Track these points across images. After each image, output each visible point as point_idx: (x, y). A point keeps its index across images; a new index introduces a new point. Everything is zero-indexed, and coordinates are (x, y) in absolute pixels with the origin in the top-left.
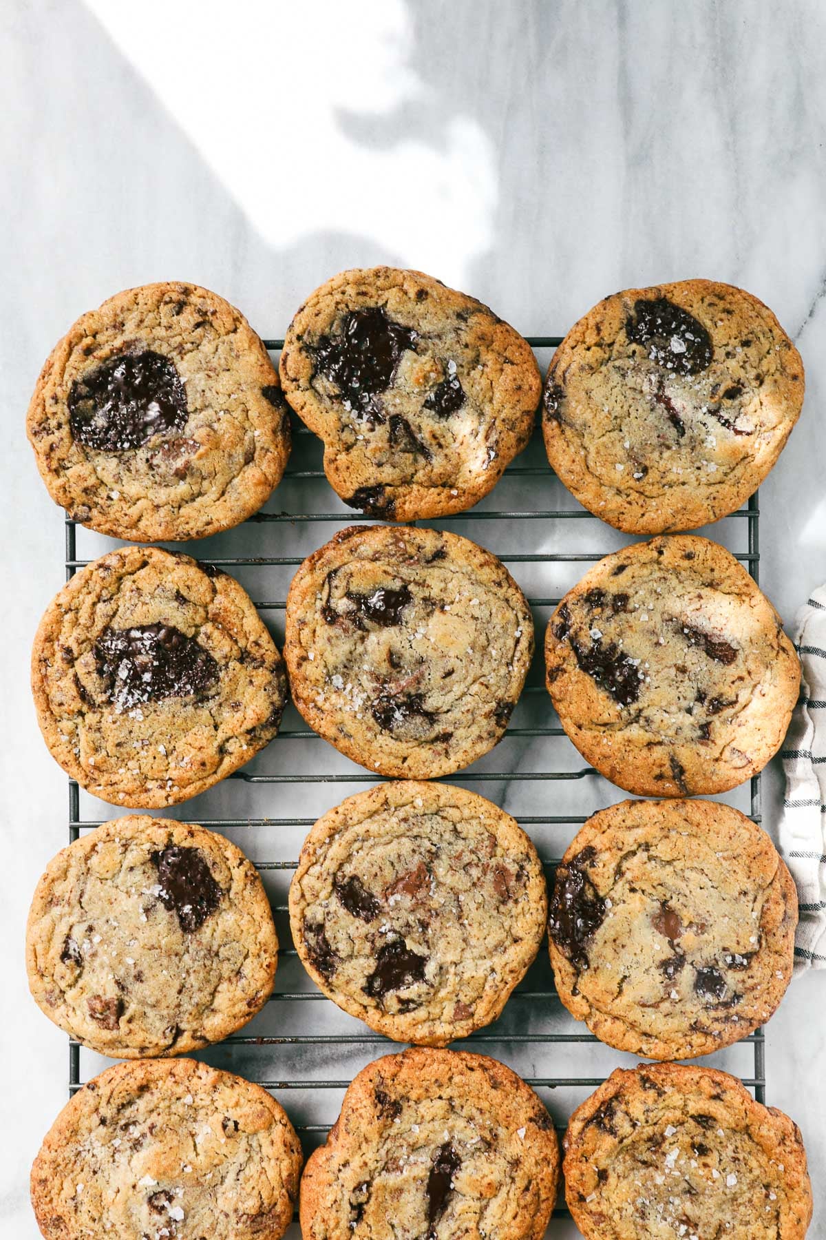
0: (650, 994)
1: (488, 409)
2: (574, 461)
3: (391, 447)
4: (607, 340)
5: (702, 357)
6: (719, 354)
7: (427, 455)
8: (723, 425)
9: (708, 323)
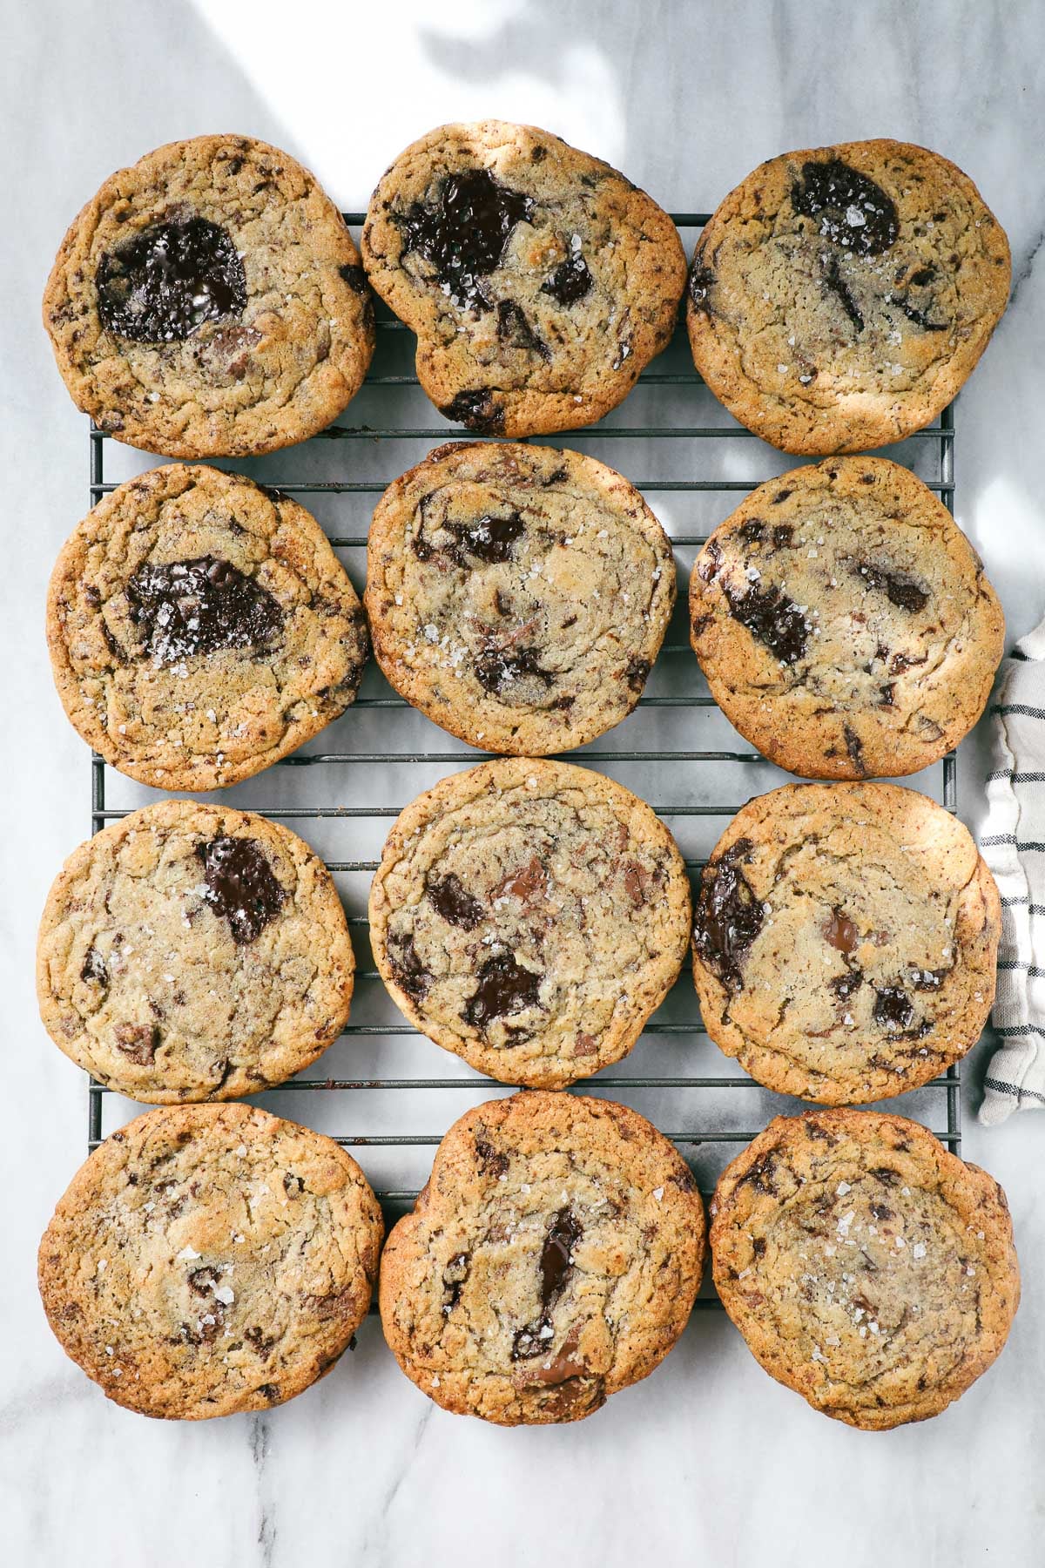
0: (819, 1021)
1: (620, 296)
2: (726, 362)
3: (500, 340)
4: (769, 211)
5: (885, 233)
6: (907, 229)
7: (545, 353)
8: (911, 318)
9: (893, 191)
